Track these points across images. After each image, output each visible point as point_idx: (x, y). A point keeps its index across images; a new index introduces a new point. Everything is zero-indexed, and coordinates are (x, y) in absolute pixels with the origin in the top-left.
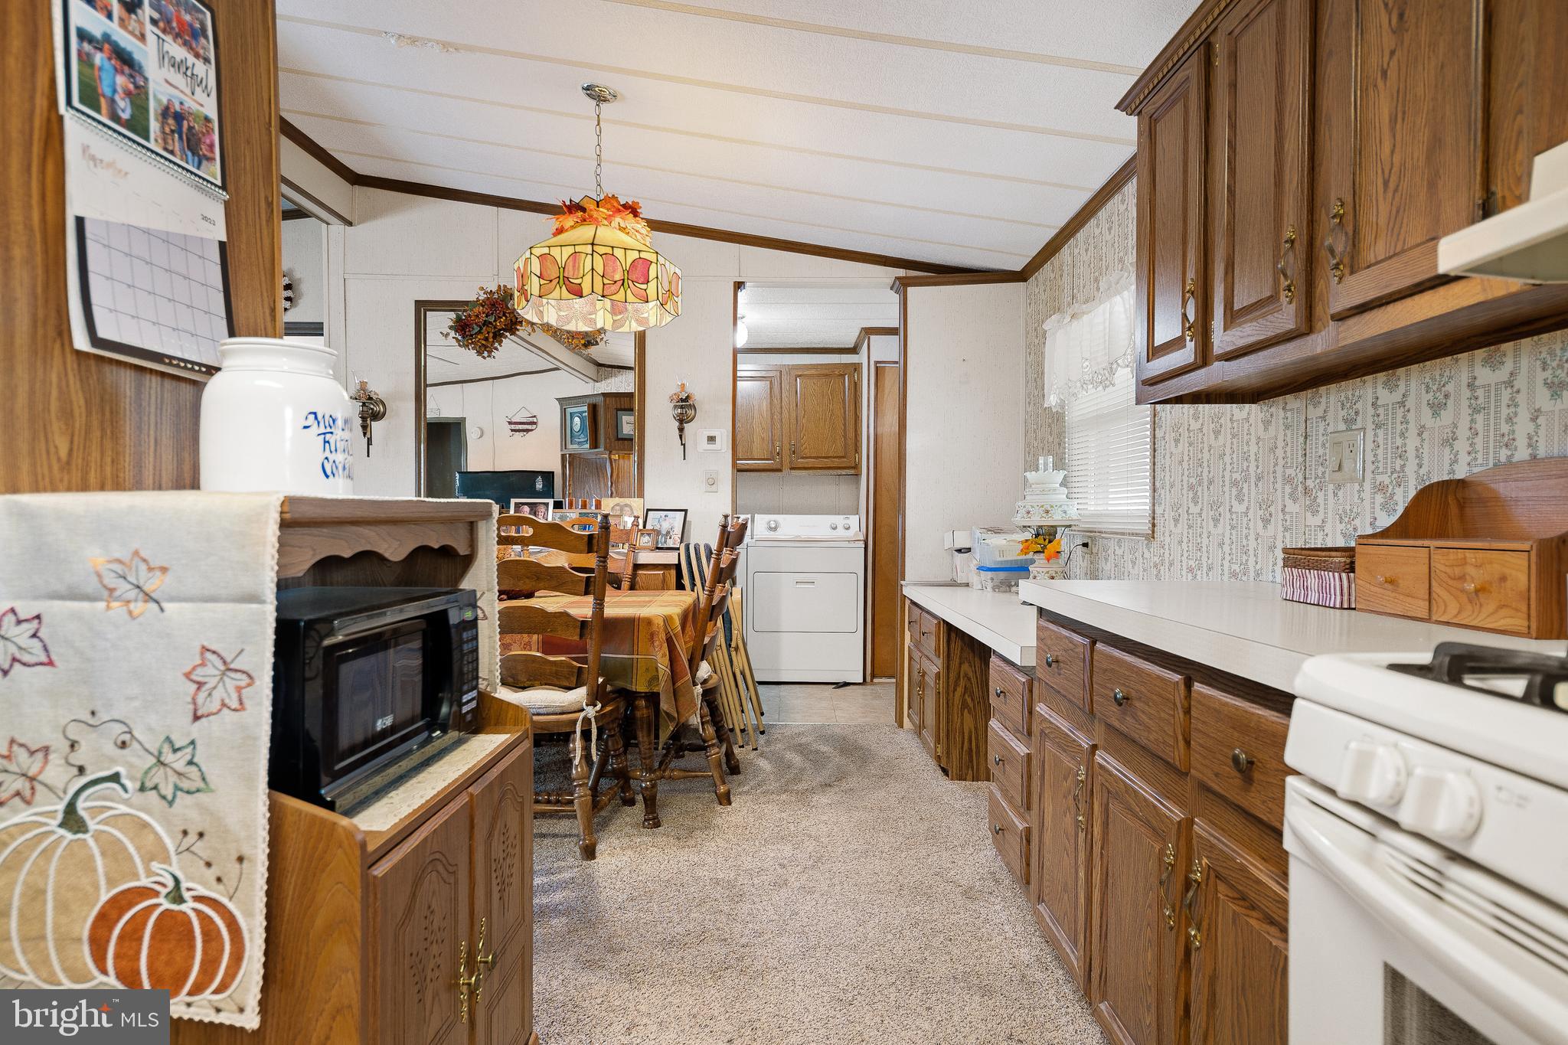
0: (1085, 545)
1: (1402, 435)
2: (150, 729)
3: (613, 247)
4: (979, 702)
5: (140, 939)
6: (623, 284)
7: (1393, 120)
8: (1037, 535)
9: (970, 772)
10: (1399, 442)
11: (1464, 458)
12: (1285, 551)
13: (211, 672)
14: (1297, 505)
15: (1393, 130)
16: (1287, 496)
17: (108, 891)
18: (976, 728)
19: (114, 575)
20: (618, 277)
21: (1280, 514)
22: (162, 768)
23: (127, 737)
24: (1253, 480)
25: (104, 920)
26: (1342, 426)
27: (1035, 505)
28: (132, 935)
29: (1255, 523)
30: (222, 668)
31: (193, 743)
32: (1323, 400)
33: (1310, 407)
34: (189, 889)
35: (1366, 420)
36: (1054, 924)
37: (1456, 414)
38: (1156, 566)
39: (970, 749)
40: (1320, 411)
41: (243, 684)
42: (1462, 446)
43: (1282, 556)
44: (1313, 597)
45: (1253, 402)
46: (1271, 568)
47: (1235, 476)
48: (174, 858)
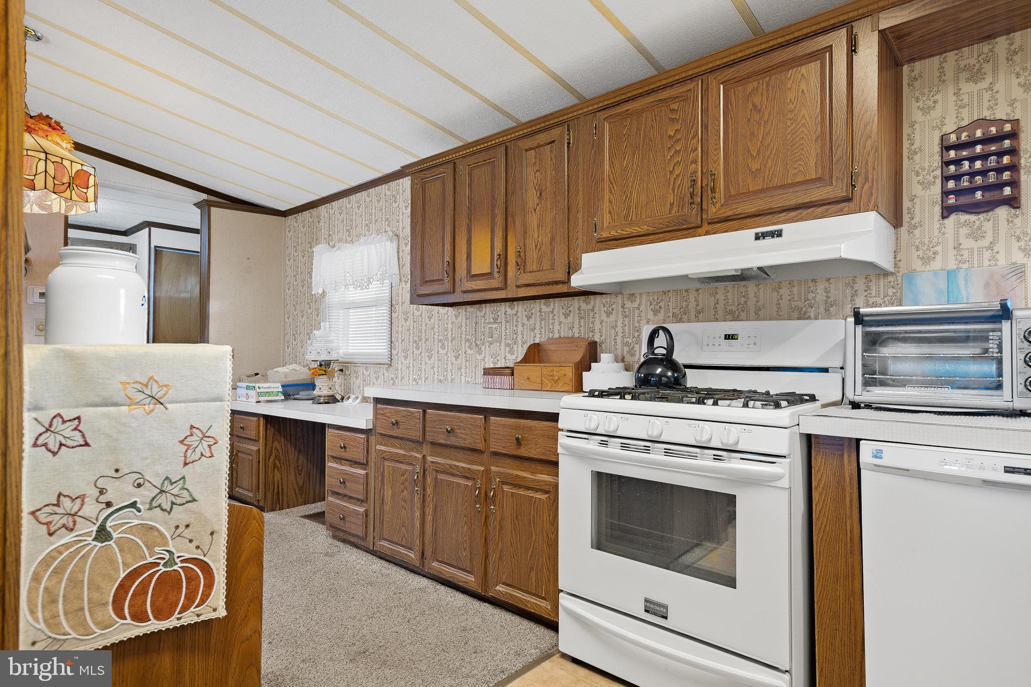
0: (341, 370)
1: (516, 326)
2: (157, 474)
3: (62, 158)
4: (283, 464)
5: (147, 593)
6: (69, 186)
7: (538, 226)
8: (321, 365)
9: (278, 505)
10: (515, 328)
11: (538, 336)
12: (484, 369)
13: (193, 440)
14: (472, 351)
15: (538, 229)
16: (467, 347)
17: (124, 571)
18: (282, 479)
19: (135, 390)
20: (66, 180)
21: (464, 355)
22: (164, 494)
23: (141, 481)
24: (450, 339)
25: (123, 588)
26: (492, 321)
27: (322, 349)
28: (142, 590)
29: (451, 358)
30: (201, 436)
31: (184, 478)
32: (484, 309)
33: (478, 312)
34: (178, 557)
35: (502, 318)
36: (393, 546)
37: (535, 320)
38: (392, 379)
39: (278, 492)
40: (482, 314)
41: (211, 443)
42: (537, 331)
43: (482, 371)
44: (498, 386)
45: (451, 307)
46: (459, 377)
47: (440, 338)
48: (170, 542)
